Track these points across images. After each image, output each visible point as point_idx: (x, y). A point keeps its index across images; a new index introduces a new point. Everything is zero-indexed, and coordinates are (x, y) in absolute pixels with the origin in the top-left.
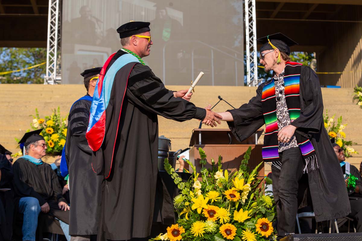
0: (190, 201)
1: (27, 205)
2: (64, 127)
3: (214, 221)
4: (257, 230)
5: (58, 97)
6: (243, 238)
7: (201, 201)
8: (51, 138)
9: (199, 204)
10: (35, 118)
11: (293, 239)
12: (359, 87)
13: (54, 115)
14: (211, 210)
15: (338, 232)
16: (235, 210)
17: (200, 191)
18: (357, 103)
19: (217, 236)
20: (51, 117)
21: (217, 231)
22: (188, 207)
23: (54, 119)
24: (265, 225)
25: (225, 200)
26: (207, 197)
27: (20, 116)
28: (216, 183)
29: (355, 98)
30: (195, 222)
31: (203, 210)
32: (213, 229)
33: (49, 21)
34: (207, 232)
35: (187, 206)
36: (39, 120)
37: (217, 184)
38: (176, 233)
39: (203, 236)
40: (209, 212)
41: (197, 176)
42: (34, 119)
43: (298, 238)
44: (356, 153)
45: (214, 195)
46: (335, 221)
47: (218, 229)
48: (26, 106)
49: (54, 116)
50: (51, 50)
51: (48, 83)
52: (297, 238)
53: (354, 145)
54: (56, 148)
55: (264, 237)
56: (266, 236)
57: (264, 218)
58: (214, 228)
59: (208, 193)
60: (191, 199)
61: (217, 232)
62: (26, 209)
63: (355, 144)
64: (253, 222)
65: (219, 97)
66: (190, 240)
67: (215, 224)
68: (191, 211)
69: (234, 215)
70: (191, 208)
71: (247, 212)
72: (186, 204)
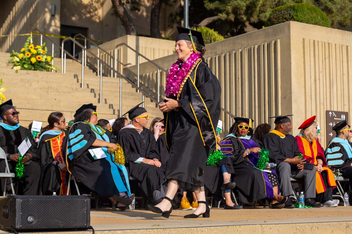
11: (15, 201)
12: (15, 52)
18: (12, 67)
29: (10, 62)
52: (19, 199)
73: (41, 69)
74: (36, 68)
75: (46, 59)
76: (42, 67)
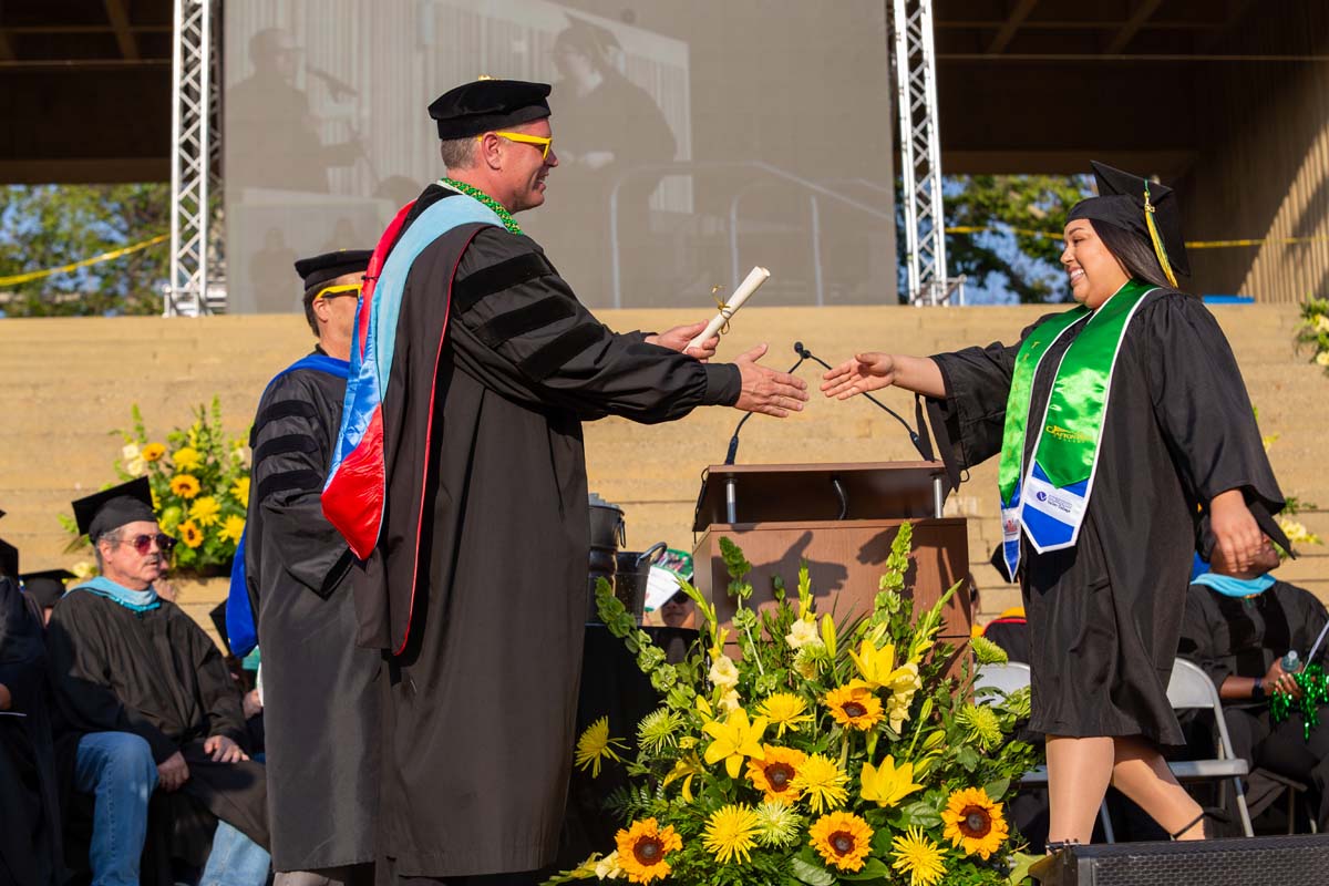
0: (697, 734)
1: (106, 760)
2: (237, 471)
3: (789, 802)
4: (947, 834)
5: (215, 360)
6: (897, 865)
7: (739, 730)
8: (192, 512)
9: (731, 741)
10: (132, 441)
11: (1073, 864)
12: (1319, 298)
13: (201, 427)
14: (777, 763)
15: (1250, 833)
16: (867, 760)
17: (735, 694)
18: (1311, 355)
19: (803, 859)
20: (189, 436)
21: (800, 840)
22: (691, 757)
23: (201, 445)
24: (978, 813)
25: (827, 724)
26: (760, 714)
27: (76, 434)
28: (794, 664)
29: (1303, 336)
30: (718, 808)
31: (748, 765)
32: (784, 834)
33: (177, 83)
34: (762, 844)
35: (689, 752)
36: (145, 447)
37: (797, 667)
38: (649, 850)
39: (749, 860)
40: (770, 771)
41: (722, 643)
42: (126, 444)
43: (1094, 860)
44: (1312, 541)
45: (785, 708)
46: (1237, 795)
47: (803, 831)
48: (97, 399)
49: (201, 431)
50: (188, 190)
51: (179, 313)
52: (1088, 860)
53: (1307, 511)
54: (209, 551)
55: (975, 859)
56: (983, 854)
57: (973, 789)
58: (791, 831)
59: (764, 702)
60: (703, 724)
61: (801, 844)
62: (105, 778)
63: (1308, 508)
64: (933, 804)
65: (799, 348)
66: (703, 874)
67: (793, 813)
68: (703, 769)
69: (863, 780)
70: (704, 760)
71: (907, 769)
72: (683, 745)
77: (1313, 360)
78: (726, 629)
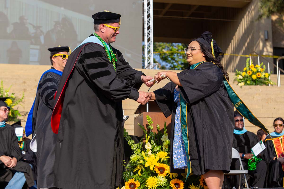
0: (143, 160)
3: (164, 176)
4: (200, 185)
7: (153, 160)
9: (151, 162)
12: (238, 71)
14: (161, 167)
17: (151, 151)
18: (237, 83)
21: (167, 185)
22: (141, 165)
26: (157, 156)
28: (163, 145)
29: (235, 80)
30: (148, 177)
31: (155, 167)
34: (159, 185)
38: (132, 186)
40: (160, 169)
41: (148, 138)
45: (163, 155)
47: (167, 183)
58: (164, 183)
60: (144, 158)
67: (165, 179)
70: (145, 167)
72: (140, 162)
73: (261, 84)
74: (257, 83)
75: (264, 76)
76: (262, 82)
77: (238, 84)
78: (149, 136)
